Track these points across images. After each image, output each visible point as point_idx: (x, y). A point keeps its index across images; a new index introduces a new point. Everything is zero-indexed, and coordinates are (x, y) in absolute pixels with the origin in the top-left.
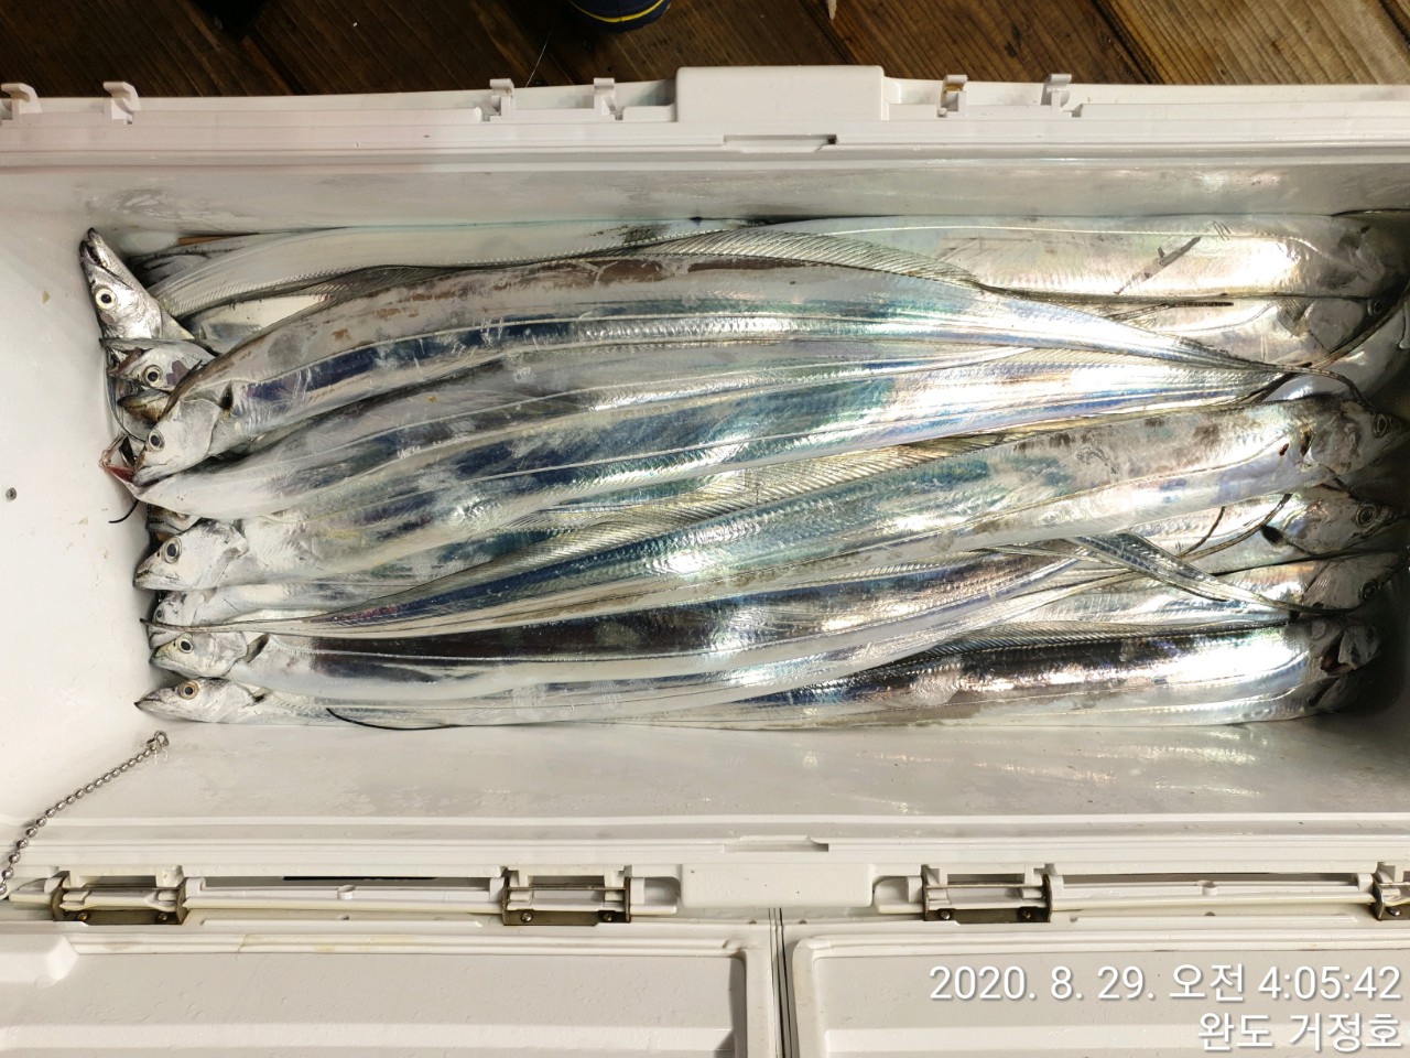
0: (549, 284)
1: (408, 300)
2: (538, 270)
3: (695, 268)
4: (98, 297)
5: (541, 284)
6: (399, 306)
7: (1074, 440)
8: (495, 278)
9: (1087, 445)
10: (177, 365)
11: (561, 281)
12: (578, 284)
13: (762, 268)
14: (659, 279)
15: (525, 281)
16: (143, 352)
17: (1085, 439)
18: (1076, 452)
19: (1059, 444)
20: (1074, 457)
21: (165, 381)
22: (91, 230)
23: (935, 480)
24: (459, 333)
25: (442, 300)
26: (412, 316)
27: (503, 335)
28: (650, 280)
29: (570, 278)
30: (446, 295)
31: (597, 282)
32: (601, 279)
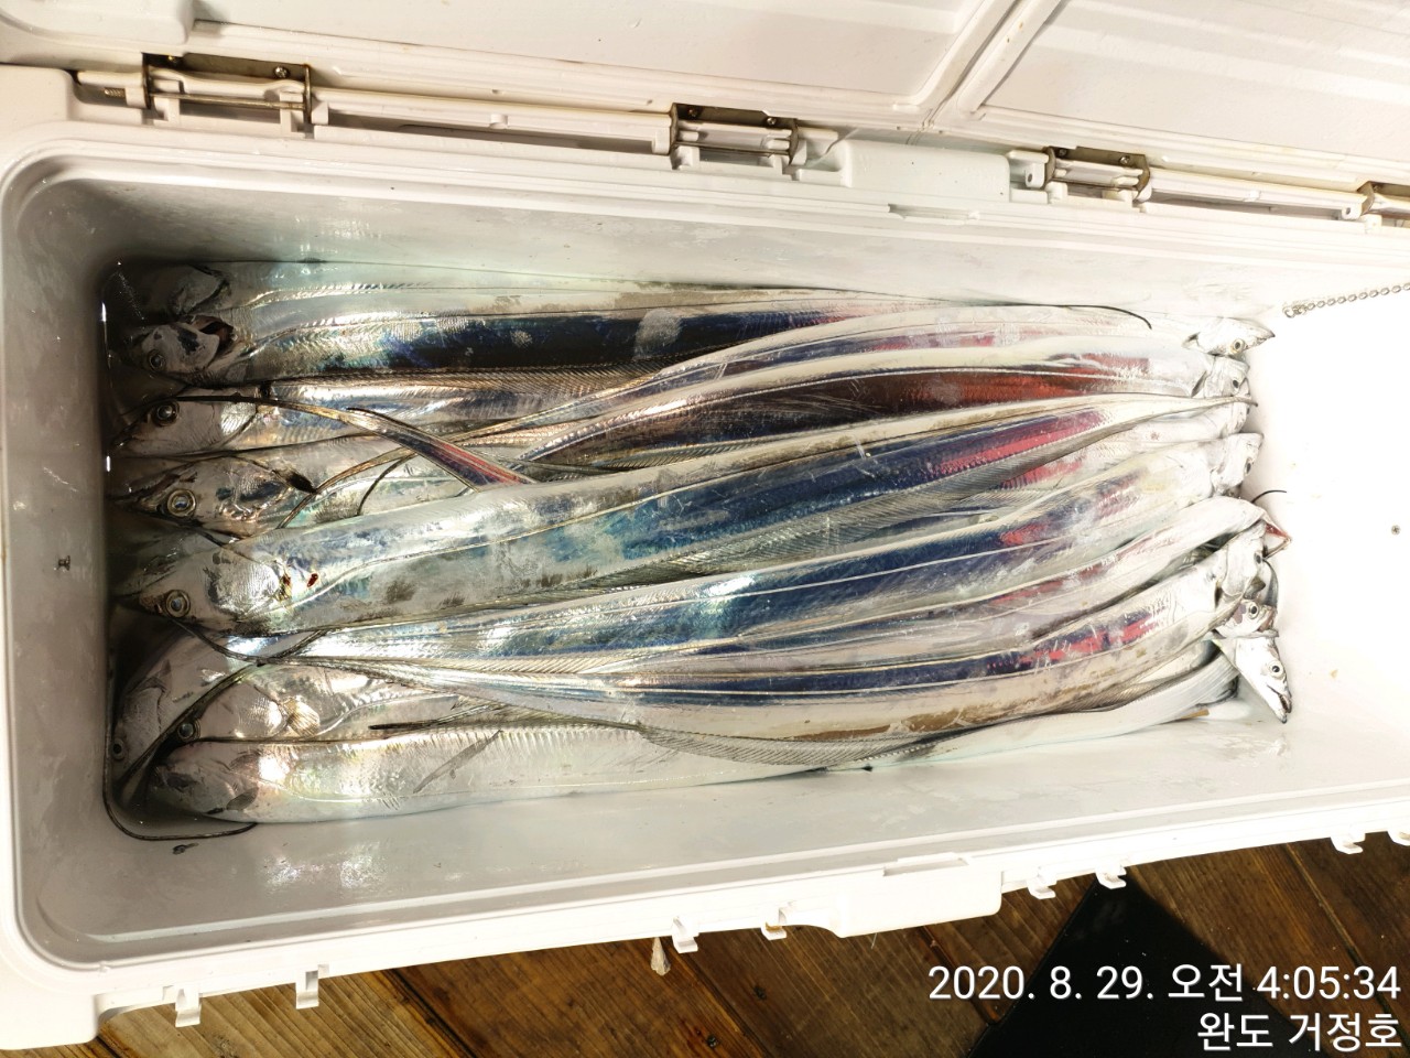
0: (996, 706)
1: (1094, 684)
2: (1001, 716)
3: (883, 729)
4: (1281, 672)
5: (1001, 706)
6: (1101, 679)
7: (538, 582)
8: (1031, 708)
9: (526, 578)
10: (1239, 620)
11: (987, 709)
12: (975, 708)
13: (829, 733)
14: (913, 718)
15: (1012, 707)
16: (1259, 630)
17: (527, 583)
18: (537, 571)
19: (553, 578)
20: (540, 566)
21: (1247, 608)
22: (1284, 722)
23: (673, 541)
24: (1065, 661)
25: (1071, 687)
26: (1094, 672)
27: (1035, 662)
28: (921, 716)
29: (980, 712)
30: (1070, 691)
31: (961, 710)
32: (957, 713)
